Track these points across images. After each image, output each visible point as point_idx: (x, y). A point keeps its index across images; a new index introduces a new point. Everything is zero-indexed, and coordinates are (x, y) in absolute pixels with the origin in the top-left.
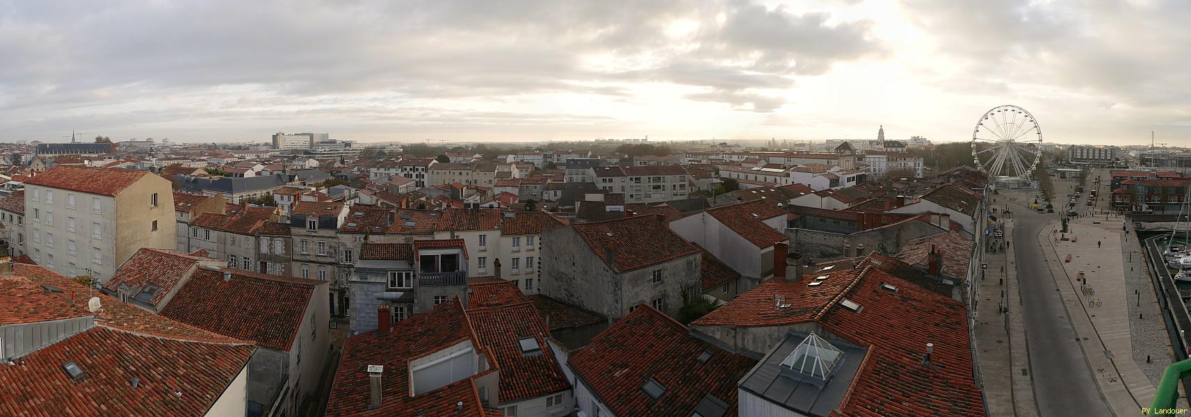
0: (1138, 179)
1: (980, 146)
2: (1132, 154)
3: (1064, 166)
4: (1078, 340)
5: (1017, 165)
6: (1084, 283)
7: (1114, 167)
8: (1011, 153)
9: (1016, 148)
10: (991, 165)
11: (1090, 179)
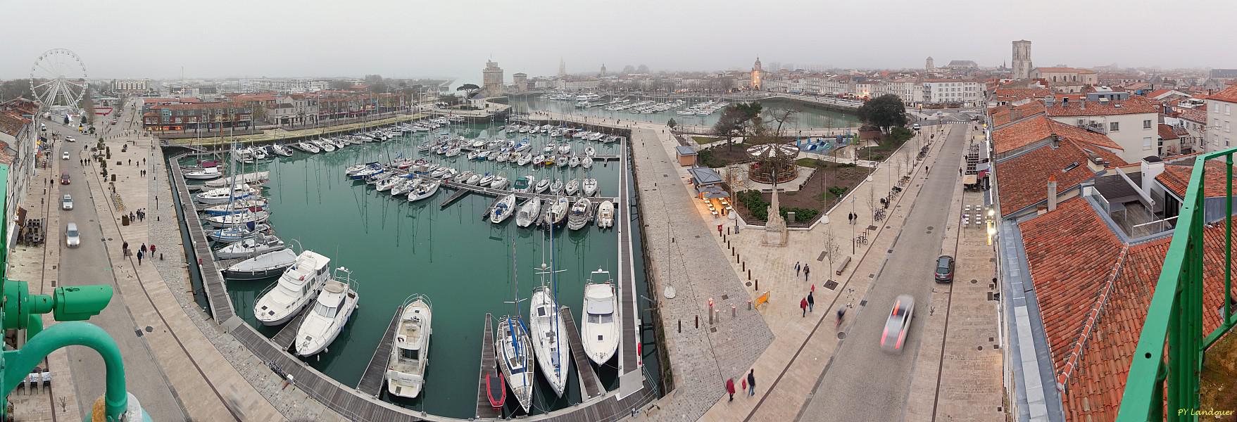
0: (164, 104)
1: (36, 82)
2: (165, 84)
3: (107, 95)
4: (103, 240)
5: (68, 95)
6: (114, 191)
7: (148, 96)
8: (62, 87)
9: (67, 84)
10: (46, 96)
11: (128, 105)
